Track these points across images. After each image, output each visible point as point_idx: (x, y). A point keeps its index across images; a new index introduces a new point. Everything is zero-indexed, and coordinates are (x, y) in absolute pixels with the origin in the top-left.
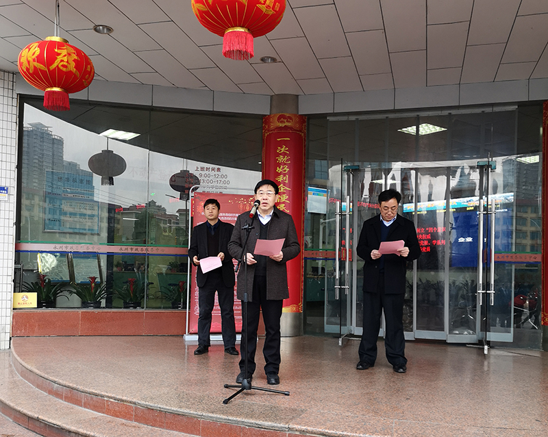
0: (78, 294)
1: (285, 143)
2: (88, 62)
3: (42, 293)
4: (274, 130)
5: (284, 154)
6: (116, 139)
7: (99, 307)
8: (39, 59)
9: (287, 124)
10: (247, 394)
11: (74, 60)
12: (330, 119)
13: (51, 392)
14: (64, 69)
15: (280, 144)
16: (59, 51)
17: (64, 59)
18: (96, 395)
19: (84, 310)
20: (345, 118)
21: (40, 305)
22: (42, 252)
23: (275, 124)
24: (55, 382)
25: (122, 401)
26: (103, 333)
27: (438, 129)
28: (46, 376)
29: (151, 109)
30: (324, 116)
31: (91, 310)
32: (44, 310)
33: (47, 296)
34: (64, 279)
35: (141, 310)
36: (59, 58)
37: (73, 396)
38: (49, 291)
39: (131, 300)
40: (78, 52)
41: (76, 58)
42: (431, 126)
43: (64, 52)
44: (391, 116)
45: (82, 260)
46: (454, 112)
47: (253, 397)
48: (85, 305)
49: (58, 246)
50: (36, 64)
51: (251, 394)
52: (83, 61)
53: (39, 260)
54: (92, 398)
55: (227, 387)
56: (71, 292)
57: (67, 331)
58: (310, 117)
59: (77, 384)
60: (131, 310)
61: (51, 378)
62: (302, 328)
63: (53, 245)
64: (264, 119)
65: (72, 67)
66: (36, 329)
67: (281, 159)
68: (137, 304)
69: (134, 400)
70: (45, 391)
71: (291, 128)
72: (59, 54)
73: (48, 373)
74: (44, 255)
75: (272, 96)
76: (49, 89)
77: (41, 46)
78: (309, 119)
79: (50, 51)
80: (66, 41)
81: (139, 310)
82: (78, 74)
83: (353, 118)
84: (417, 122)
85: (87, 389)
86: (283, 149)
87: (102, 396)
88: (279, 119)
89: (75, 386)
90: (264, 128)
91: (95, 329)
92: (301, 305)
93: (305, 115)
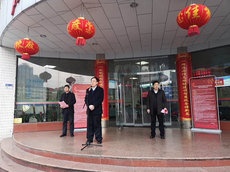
0: (36, 118)
1: (101, 68)
2: (37, 46)
3: (23, 118)
4: (98, 64)
5: (101, 71)
6: (49, 68)
7: (43, 122)
8: (21, 44)
9: (101, 62)
10: (89, 147)
11: (33, 45)
12: (114, 61)
13: (25, 150)
14: (29, 48)
15: (100, 69)
16: (28, 42)
17: (29, 45)
18: (40, 150)
19: (38, 123)
20: (119, 60)
21: (23, 122)
22: (24, 105)
23: (98, 62)
24: (26, 147)
25: (48, 152)
26: (44, 130)
27: (147, 63)
28: (24, 145)
29: (60, 59)
30: (113, 60)
31: (40, 123)
32: (24, 124)
33: (26, 119)
34: (32, 113)
35: (57, 122)
36: (28, 44)
37: (32, 151)
38: (26, 117)
39: (53, 119)
40: (34, 43)
41: (33, 44)
42: (145, 62)
43: (30, 43)
44: (132, 59)
45: (38, 107)
46: (150, 58)
47: (91, 148)
48: (38, 121)
49: (29, 102)
50: (20, 46)
51: (90, 147)
52: (35, 46)
53: (23, 108)
54: (39, 151)
55: (83, 145)
56: (33, 117)
57: (32, 130)
58: (109, 60)
59: (34, 147)
60: (53, 122)
61: (25, 146)
62: (108, 126)
63: (28, 102)
64: (95, 61)
65: (32, 47)
66: (22, 130)
67: (100, 73)
68: (56, 120)
69: (52, 151)
70: (23, 150)
71: (103, 64)
72: (28, 43)
73: (24, 144)
74: (25, 105)
75: (97, 54)
76: (24, 54)
77: (22, 41)
78: (108, 61)
79: (25, 42)
80: (30, 40)
81: (56, 122)
82: (34, 49)
83: (121, 60)
84: (140, 61)
85: (37, 149)
86: (101, 70)
87: (42, 151)
88: (99, 61)
89: (33, 148)
90: (95, 64)
91: (41, 129)
92: (108, 117)
93: (107, 60)
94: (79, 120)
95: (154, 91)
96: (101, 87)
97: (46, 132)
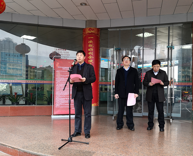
4: (87, 34)
5: (91, 44)
7: (18, 105)
9: (92, 32)
12: (109, 29)
15: (90, 40)
18: (4, 145)
19: (11, 106)
20: (115, 29)
23: (88, 32)
25: (14, 148)
27: (151, 35)
29: (38, 26)
30: (107, 29)
31: (15, 106)
34: (8, 93)
35: (36, 106)
39: (31, 101)
44: (133, 28)
46: (157, 27)
48: (13, 104)
60: (31, 106)
62: (97, 113)
64: (84, 30)
67: (90, 46)
68: (33, 103)
69: (19, 148)
71: (94, 33)
75: (86, 21)
78: (101, 30)
81: (34, 105)
83: (118, 29)
84: (143, 32)
86: (91, 42)
87: (6, 146)
88: (89, 30)
90: (83, 33)
91: (16, 114)
92: (98, 103)
93: (99, 28)
94: (62, 105)
95: (153, 73)
96: (91, 64)
97: (21, 117)
